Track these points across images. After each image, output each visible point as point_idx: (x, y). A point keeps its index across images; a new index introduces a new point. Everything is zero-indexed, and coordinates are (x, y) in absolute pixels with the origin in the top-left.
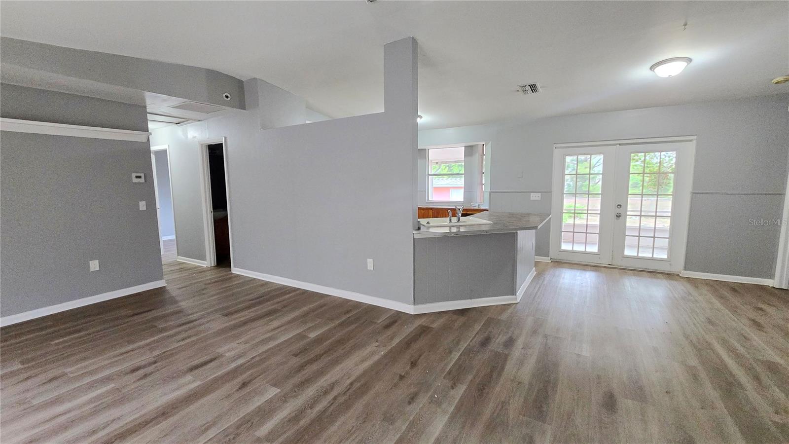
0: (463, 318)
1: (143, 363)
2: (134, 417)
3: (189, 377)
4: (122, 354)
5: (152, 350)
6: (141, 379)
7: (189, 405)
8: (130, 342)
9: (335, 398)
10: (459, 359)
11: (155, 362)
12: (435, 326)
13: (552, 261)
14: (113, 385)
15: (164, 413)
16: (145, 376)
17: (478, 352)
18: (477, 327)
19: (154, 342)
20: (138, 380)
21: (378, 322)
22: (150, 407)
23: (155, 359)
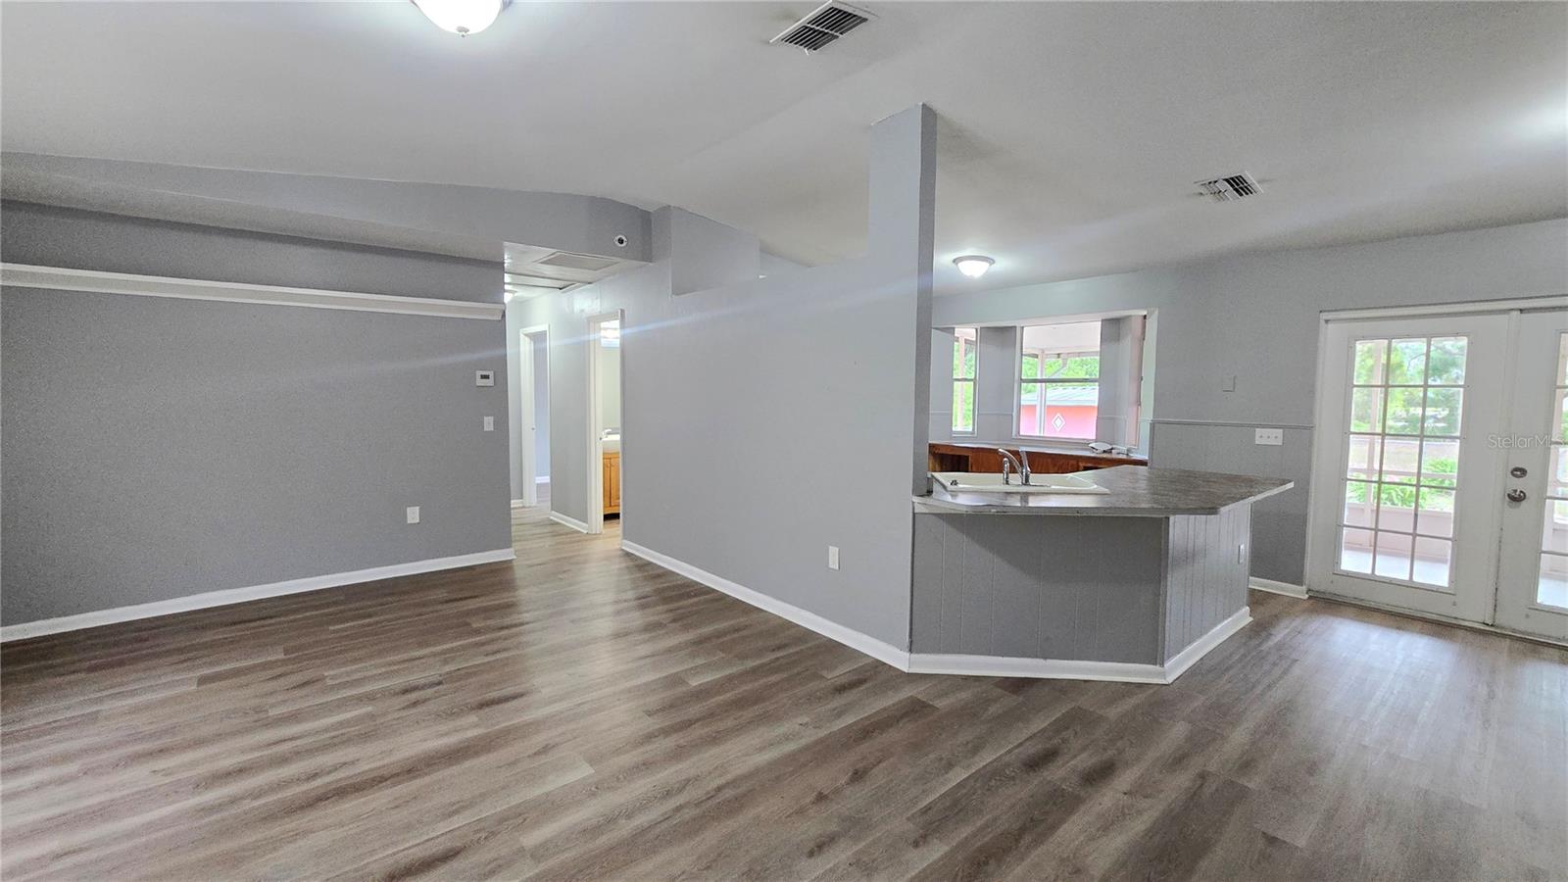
0: (1015, 697)
1: (422, 681)
2: (373, 765)
3: (473, 718)
4: (404, 661)
5: (446, 662)
6: (408, 707)
7: (452, 765)
8: (421, 645)
9: (678, 809)
10: (960, 785)
11: (440, 683)
12: (942, 704)
13: (1310, 597)
14: (370, 708)
15: (411, 770)
16: (415, 704)
17: (1013, 778)
18: (1039, 723)
19: (452, 650)
20: (404, 708)
21: (829, 677)
22: (398, 756)
23: (441, 678)
